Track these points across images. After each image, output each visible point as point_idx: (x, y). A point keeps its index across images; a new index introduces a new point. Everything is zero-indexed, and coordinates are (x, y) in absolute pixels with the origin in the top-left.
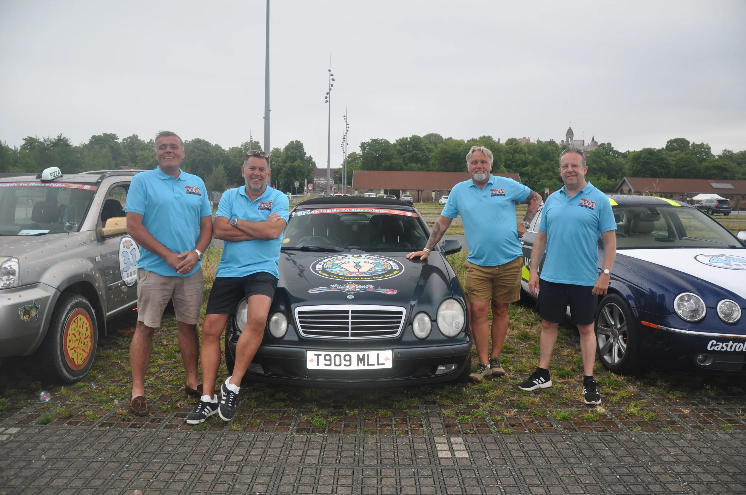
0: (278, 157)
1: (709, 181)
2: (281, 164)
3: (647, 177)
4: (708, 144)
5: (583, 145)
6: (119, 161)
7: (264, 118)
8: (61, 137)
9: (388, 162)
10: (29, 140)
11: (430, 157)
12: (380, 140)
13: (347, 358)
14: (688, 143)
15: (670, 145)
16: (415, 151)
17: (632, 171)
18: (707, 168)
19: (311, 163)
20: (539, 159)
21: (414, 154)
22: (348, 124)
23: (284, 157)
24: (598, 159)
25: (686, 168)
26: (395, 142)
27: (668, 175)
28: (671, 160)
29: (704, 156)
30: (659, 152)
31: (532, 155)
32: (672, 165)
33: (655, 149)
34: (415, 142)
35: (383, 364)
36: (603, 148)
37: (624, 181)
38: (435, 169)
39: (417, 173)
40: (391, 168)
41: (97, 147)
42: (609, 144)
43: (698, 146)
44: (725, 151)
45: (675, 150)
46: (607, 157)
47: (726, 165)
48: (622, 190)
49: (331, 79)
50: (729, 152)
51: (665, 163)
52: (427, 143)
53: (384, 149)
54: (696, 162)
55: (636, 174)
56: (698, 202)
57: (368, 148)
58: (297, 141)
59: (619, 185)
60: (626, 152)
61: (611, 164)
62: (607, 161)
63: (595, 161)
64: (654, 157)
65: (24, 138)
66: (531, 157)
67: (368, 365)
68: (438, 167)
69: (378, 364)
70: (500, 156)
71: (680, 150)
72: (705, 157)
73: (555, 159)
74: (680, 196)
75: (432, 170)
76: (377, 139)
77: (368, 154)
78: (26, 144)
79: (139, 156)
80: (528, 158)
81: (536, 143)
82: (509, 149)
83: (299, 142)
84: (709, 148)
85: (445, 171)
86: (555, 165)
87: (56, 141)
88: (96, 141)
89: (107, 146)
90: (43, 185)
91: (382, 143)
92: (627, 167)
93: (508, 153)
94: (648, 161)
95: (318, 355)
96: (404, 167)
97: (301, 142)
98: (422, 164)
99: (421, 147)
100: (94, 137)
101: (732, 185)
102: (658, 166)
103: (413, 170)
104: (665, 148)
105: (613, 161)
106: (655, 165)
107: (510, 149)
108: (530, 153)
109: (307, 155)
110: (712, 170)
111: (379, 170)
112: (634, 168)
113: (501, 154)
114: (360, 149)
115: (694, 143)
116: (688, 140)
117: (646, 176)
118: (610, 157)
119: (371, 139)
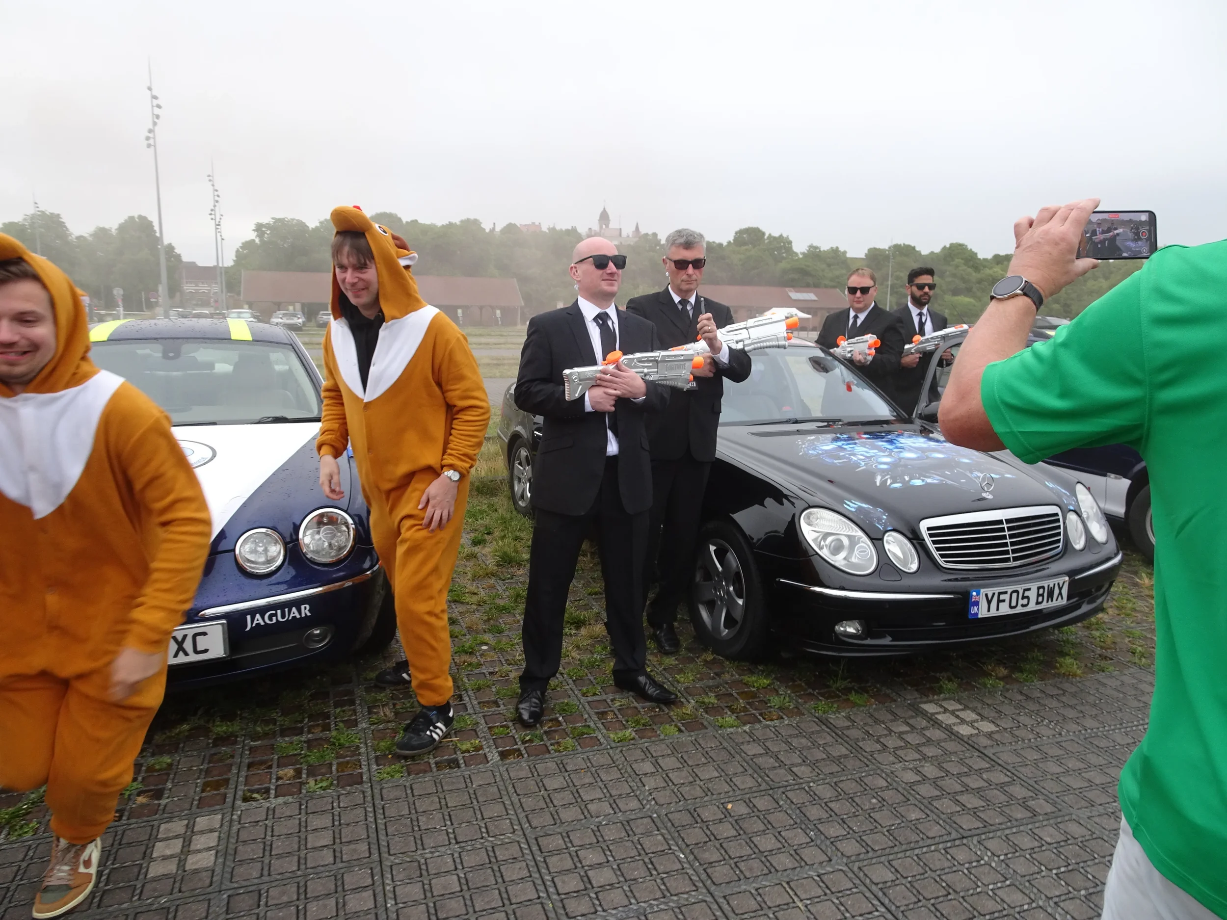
0: (107, 244)
1: (787, 289)
2: (114, 257)
4: (788, 236)
5: (620, 235)
9: (304, 260)
12: (289, 221)
14: (764, 234)
18: (785, 271)
19: (173, 256)
23: (117, 244)
25: (755, 271)
26: (318, 225)
28: (736, 260)
29: (782, 253)
31: (540, 250)
32: (737, 265)
33: (715, 242)
36: (646, 240)
42: (654, 235)
43: (775, 238)
44: (811, 247)
45: (746, 244)
46: (651, 254)
47: (809, 266)
49: (154, 104)
50: (816, 248)
51: (728, 264)
53: (296, 236)
54: (770, 262)
57: (268, 232)
58: (140, 217)
66: (538, 254)
70: (490, 250)
71: (751, 244)
72: (785, 254)
74: (747, 311)
76: (284, 219)
77: (270, 242)
80: (534, 255)
81: (549, 231)
82: (505, 240)
83: (145, 218)
84: (790, 243)
91: (293, 225)
93: (505, 246)
97: (150, 219)
101: (817, 295)
104: (731, 242)
106: (714, 267)
107: (509, 240)
108: (538, 247)
109: (164, 242)
110: (791, 274)
111: (291, 270)
114: (255, 234)
115: (770, 234)
116: (763, 230)
118: (655, 254)
119: (273, 218)
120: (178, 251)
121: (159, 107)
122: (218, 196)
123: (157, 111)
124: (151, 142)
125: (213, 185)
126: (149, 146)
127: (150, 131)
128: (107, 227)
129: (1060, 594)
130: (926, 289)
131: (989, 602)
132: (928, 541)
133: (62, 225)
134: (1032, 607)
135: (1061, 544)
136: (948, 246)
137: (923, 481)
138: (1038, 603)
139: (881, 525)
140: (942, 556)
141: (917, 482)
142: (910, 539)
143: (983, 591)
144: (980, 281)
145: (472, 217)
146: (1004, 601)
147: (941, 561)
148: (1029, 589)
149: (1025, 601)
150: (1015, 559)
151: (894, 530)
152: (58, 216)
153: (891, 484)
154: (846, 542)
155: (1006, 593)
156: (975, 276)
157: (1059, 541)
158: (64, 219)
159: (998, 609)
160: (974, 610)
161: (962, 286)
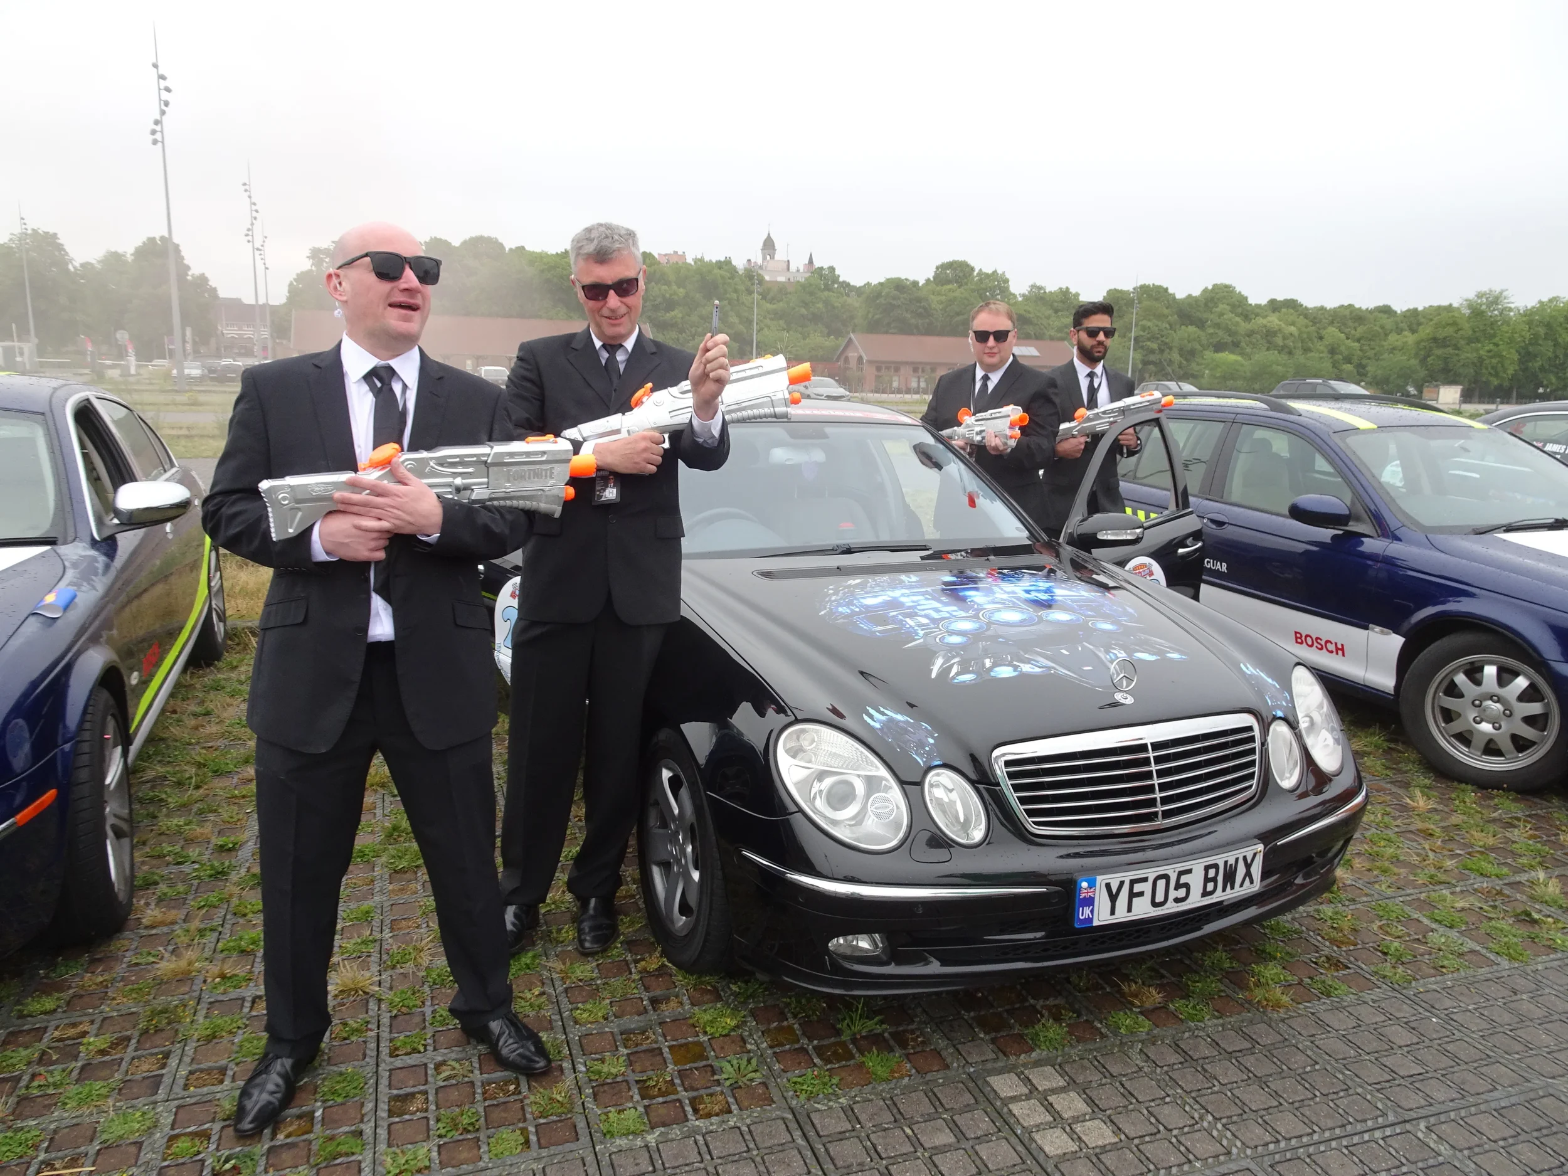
0: (121, 273)
2: (129, 290)
3: (892, 333)
4: (1004, 273)
5: (788, 269)
14: (972, 269)
15: (941, 272)
17: (864, 322)
19: (206, 290)
20: (698, 295)
23: (134, 274)
24: (809, 298)
25: (960, 318)
27: (929, 331)
28: (935, 303)
31: (684, 287)
32: (936, 310)
33: (907, 279)
36: (821, 276)
37: (850, 340)
38: (480, 312)
42: (832, 269)
43: (987, 275)
44: (1033, 286)
45: (949, 282)
46: (826, 293)
47: (1029, 312)
48: (847, 360)
49: (162, 87)
50: (1040, 288)
51: (925, 308)
55: (874, 327)
59: (842, 348)
60: (864, 285)
61: (834, 307)
62: (826, 302)
63: (803, 302)
64: (904, 296)
66: (682, 292)
68: (485, 307)
71: (957, 282)
80: (675, 293)
81: (695, 263)
83: (170, 240)
84: (1007, 281)
92: (860, 312)
94: (895, 302)
97: (176, 241)
98: (452, 300)
99: (452, 262)
101: (1038, 351)
102: (913, 312)
104: (931, 279)
105: (839, 302)
106: (907, 311)
108: (681, 283)
109: (194, 271)
112: (870, 316)
114: (310, 262)
115: (981, 270)
116: (972, 264)
117: (890, 331)
118: (833, 294)
120: (213, 283)
121: (168, 90)
122: (257, 211)
123: (165, 96)
124: (158, 136)
125: (250, 197)
126: (155, 142)
127: (157, 122)
128: (120, 251)
129: (1248, 874)
130: (1101, 336)
131: (1113, 898)
132: (1006, 785)
133: (60, 248)
134: (1196, 900)
135: (1255, 782)
136: (1210, 287)
137: (1015, 668)
138: (1205, 894)
139: (921, 756)
140: (1031, 813)
141: (1005, 672)
142: (972, 782)
143: (1101, 880)
144: (1250, 334)
146: (1141, 894)
147: (1029, 823)
148: (1189, 871)
149: (1182, 893)
150: (1167, 814)
151: (945, 766)
152: (55, 236)
153: (958, 674)
154: (860, 787)
155: (1145, 880)
156: (1244, 326)
157: (1252, 775)
158: (62, 240)
159: (1129, 910)
160: (1084, 913)
161: (1229, 339)
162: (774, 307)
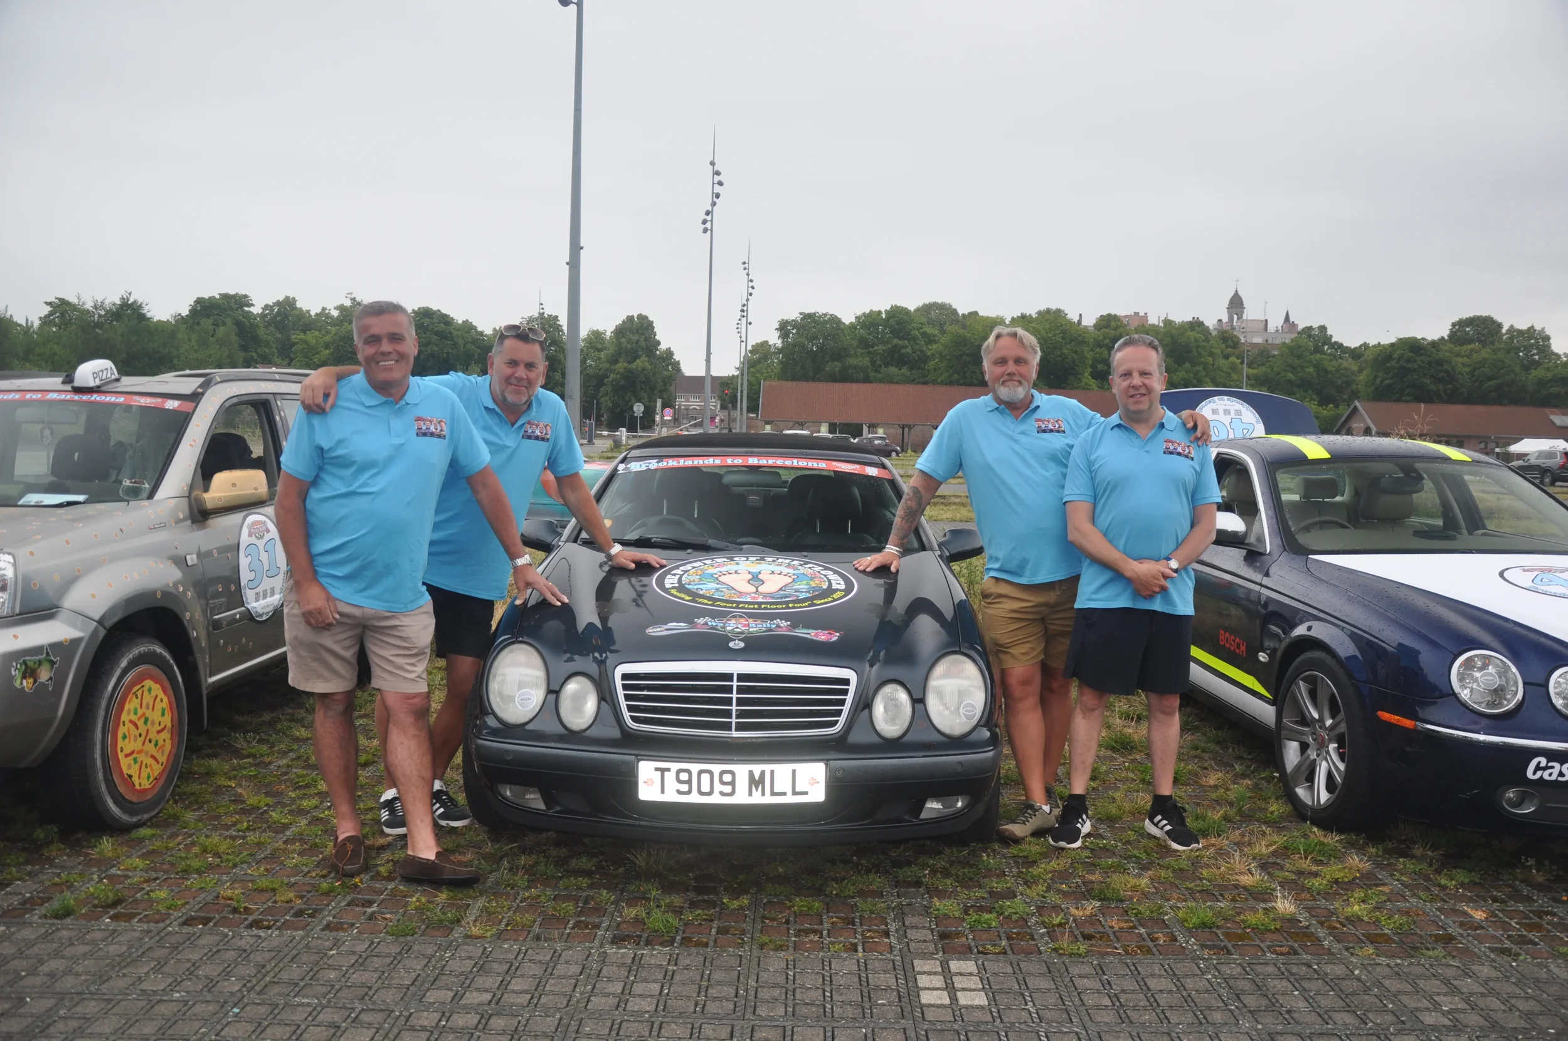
0: (600, 350)
1: (1547, 410)
2: (606, 365)
3: (1405, 401)
4: (1543, 329)
5: (1263, 329)
6: (254, 354)
7: (567, 264)
8: (128, 300)
9: (838, 364)
10: (59, 306)
11: (929, 354)
12: (820, 316)
13: (727, 778)
14: (1500, 326)
15: (1458, 330)
16: (896, 341)
17: (1372, 388)
18: (1542, 383)
19: (671, 364)
21: (895, 346)
22: (751, 281)
23: (612, 350)
24: (1297, 362)
25: (1492, 383)
26: (854, 321)
27: (1454, 397)
28: (1460, 364)
29: (1534, 355)
30: (1434, 347)
32: (1462, 374)
33: (1423, 339)
34: (898, 319)
35: (805, 793)
36: (1310, 336)
37: (1355, 408)
38: (939, 380)
39: (901, 389)
40: (844, 377)
41: (206, 323)
42: (1323, 329)
43: (1521, 333)
45: (1470, 341)
46: (1318, 356)
48: (1349, 427)
49: (716, 182)
51: (1447, 372)
52: (922, 324)
53: (829, 335)
54: (1518, 369)
55: (1381, 394)
56: (1521, 456)
57: (794, 331)
58: (640, 316)
59: (1343, 419)
60: (1361, 346)
61: (1326, 370)
62: (1317, 366)
63: (1290, 366)
64: (1422, 358)
65: (49, 301)
67: (773, 794)
68: (946, 375)
69: (795, 793)
70: (1082, 351)
71: (1480, 341)
72: (1537, 357)
73: (1202, 359)
74: (1480, 443)
75: (934, 382)
76: (815, 314)
77: (795, 345)
78: (51, 314)
79: (296, 343)
81: (1161, 324)
82: (1101, 337)
83: (646, 318)
84: (1548, 338)
85: (962, 385)
86: (1203, 373)
87: (117, 309)
88: (205, 309)
89: (229, 321)
90: (76, 397)
91: (826, 322)
92: (1361, 378)
93: (1100, 346)
94: (1409, 365)
95: (663, 771)
96: (872, 374)
97: (651, 319)
98: (911, 369)
99: (911, 330)
100: (199, 301)
102: (1432, 376)
103: (891, 382)
104: (1446, 338)
105: (1331, 366)
106: (1425, 375)
107: (1105, 338)
109: (663, 347)
110: (1551, 387)
111: (819, 380)
112: (1378, 381)
113: (1086, 349)
114: (777, 334)
115: (1512, 326)
116: (1500, 321)
117: (1403, 398)
118: (1324, 356)
119: (801, 314)
120: (676, 357)
121: (720, 184)
122: (753, 288)
123: (717, 189)
124: (708, 225)
125: (748, 275)
126: (705, 231)
127: (707, 213)
128: (601, 329)
145: (1054, 307)
162: (1255, 371)
